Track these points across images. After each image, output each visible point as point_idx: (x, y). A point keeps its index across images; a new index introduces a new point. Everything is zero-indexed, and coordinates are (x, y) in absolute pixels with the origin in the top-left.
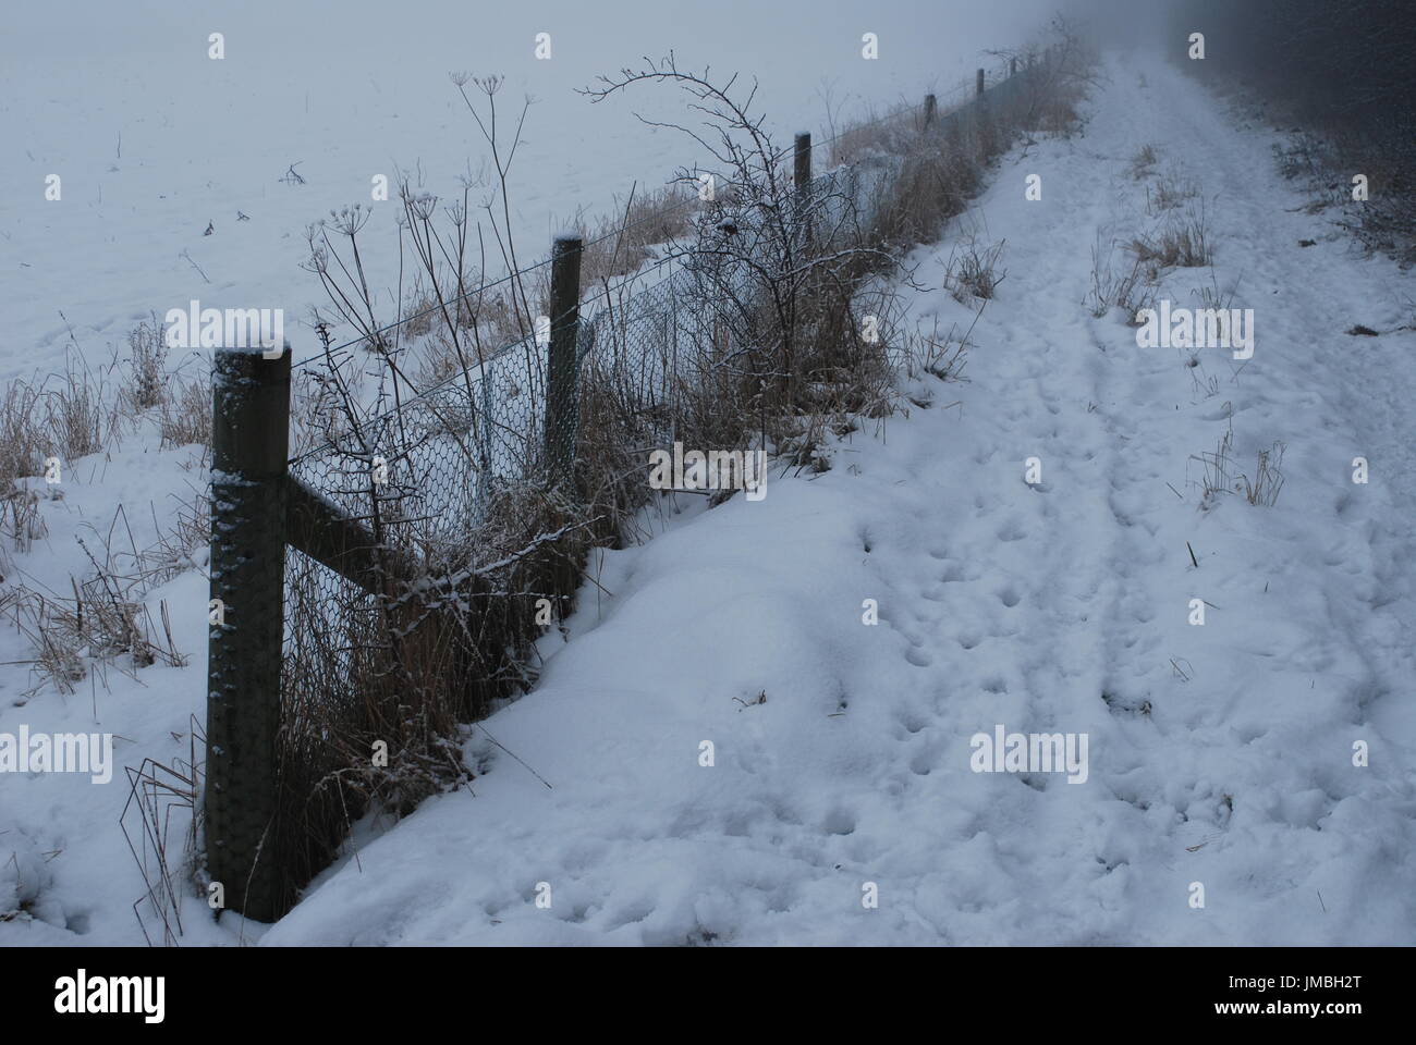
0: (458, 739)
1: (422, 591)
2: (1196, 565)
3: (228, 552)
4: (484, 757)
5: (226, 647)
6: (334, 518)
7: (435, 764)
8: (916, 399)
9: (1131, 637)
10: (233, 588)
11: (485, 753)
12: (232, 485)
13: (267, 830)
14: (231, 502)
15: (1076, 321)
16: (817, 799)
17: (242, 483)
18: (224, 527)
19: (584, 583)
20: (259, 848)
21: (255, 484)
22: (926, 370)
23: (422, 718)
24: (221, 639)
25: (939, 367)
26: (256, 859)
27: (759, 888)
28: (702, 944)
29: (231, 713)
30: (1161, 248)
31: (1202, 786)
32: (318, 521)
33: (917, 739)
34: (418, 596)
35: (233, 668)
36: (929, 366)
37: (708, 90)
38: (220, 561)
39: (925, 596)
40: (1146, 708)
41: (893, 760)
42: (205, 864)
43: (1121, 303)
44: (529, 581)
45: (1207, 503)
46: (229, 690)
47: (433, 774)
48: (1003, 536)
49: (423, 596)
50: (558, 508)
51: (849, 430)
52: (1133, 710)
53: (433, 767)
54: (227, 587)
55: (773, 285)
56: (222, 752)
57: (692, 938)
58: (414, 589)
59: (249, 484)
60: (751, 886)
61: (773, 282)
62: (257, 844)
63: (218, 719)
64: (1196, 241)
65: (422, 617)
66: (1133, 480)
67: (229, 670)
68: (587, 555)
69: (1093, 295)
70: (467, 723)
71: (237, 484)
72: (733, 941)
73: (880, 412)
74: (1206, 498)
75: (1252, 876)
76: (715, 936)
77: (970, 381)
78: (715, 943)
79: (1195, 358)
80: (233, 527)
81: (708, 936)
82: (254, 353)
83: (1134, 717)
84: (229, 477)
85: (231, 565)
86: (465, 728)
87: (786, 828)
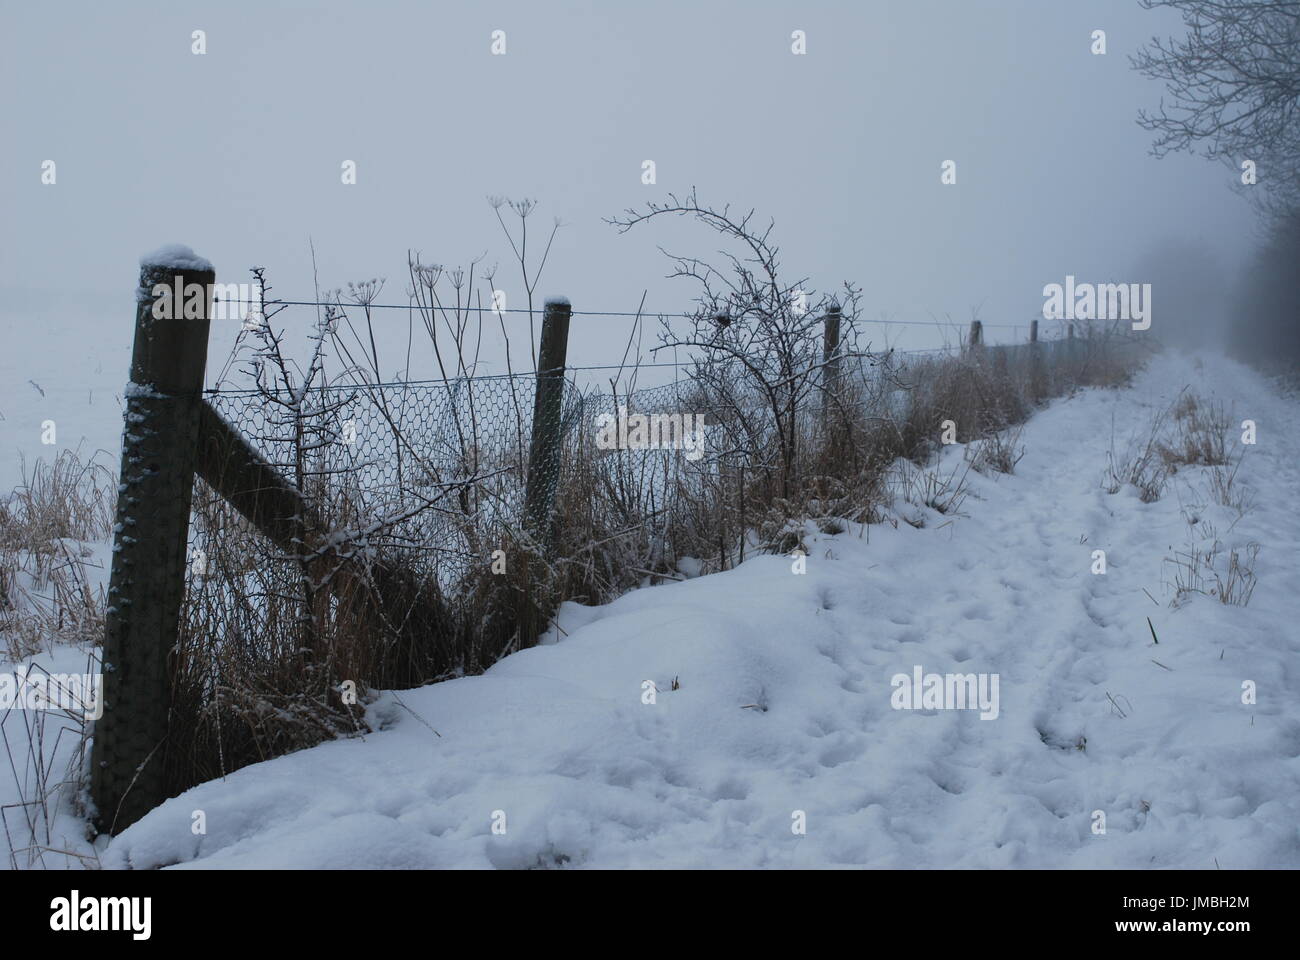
0: (364, 699)
1: (339, 544)
2: (1156, 641)
3: (135, 464)
4: (389, 719)
5: (125, 561)
6: (255, 461)
7: (335, 714)
8: (911, 520)
9: (1080, 695)
10: (137, 500)
11: (389, 716)
12: (144, 397)
13: (151, 754)
14: (142, 414)
15: (1089, 492)
16: (712, 770)
17: (153, 395)
18: (134, 439)
19: (550, 629)
20: (140, 769)
21: (166, 397)
22: (927, 504)
23: (326, 668)
24: (122, 550)
25: (940, 501)
26: (134, 779)
27: (624, 823)
28: (553, 867)
29: (125, 628)
30: (1184, 453)
31: (1122, 798)
32: (233, 453)
33: (831, 739)
34: (334, 548)
35: (130, 582)
36: (930, 500)
37: (727, 225)
38: (127, 473)
39: (875, 647)
40: (1081, 745)
41: (802, 753)
42: (88, 787)
43: (1134, 481)
44: (489, 613)
45: (1179, 601)
46: (125, 605)
47: (329, 721)
48: (970, 615)
49: (338, 548)
50: (524, 547)
51: (834, 530)
52: (1069, 747)
53: (330, 716)
54: (131, 499)
55: (771, 393)
56: (112, 669)
57: (542, 858)
58: (331, 542)
59: (159, 396)
60: (615, 820)
61: (770, 389)
62: (138, 766)
63: (112, 635)
64: (1216, 444)
65: (335, 569)
66: (1114, 593)
67: (127, 585)
68: (556, 608)
69: (1107, 473)
70: (376, 688)
71: (148, 396)
72: (585, 864)
73: (868, 518)
74: (1178, 596)
75: (1153, 858)
76: (568, 859)
77: (969, 517)
78: (566, 866)
79: (1197, 516)
80: (142, 439)
81: (559, 860)
82: (174, 267)
83: (1069, 753)
84: (141, 388)
85: (136, 477)
86: (374, 692)
87: (672, 789)
